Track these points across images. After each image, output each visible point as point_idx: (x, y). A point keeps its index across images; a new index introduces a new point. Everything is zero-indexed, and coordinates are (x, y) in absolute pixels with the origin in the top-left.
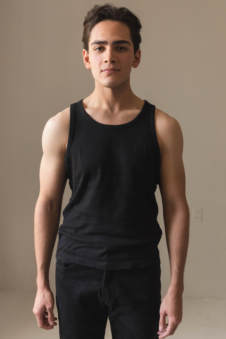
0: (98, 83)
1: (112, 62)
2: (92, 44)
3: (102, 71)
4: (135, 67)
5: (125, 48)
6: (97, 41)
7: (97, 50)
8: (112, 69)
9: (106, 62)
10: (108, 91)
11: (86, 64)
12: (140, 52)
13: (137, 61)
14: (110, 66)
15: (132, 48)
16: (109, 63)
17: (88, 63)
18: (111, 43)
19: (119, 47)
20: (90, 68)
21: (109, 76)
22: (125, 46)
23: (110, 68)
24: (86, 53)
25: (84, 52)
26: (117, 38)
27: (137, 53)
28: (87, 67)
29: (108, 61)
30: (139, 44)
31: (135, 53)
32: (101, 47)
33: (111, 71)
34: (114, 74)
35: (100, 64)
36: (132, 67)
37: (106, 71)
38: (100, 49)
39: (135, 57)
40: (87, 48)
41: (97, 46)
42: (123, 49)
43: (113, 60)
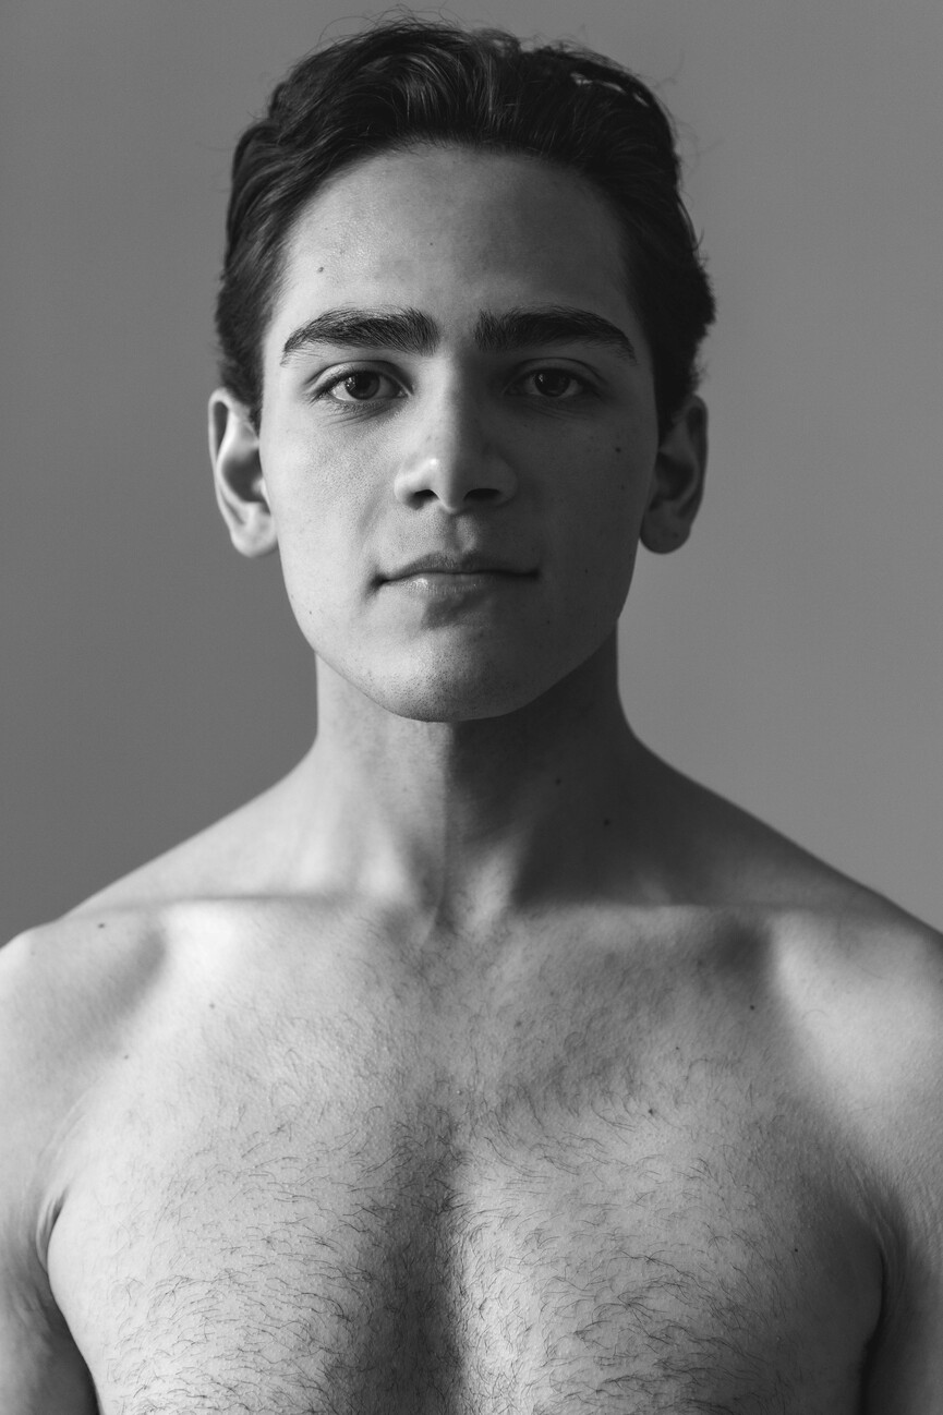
0: (344, 676)
1: (472, 496)
2: (291, 345)
3: (379, 581)
4: (667, 539)
5: (587, 375)
6: (342, 318)
7: (340, 391)
8: (471, 565)
9: (421, 497)
10: (424, 752)
11: (234, 512)
12: (698, 419)
13: (673, 496)
14: (452, 537)
15: (637, 378)
16: (441, 511)
17: (250, 511)
18: (467, 331)
19: (529, 368)
20: (273, 553)
21: (447, 622)
23: (452, 554)
24: (234, 422)
25: (222, 411)
26: (510, 294)
27: (681, 430)
28: (241, 541)
29: (441, 488)
30: (691, 351)
31: (665, 428)
32: (376, 368)
33: (463, 577)
34: (488, 603)
35: (367, 518)
36: (641, 549)
37: (422, 582)
38: (361, 383)
39: (665, 463)
40: (246, 382)
41: (337, 358)
42: (567, 385)
43: (484, 485)
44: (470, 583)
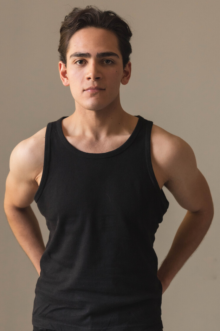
0: (79, 103)
1: (97, 79)
2: (71, 56)
3: (84, 90)
4: (125, 83)
5: (112, 60)
6: (78, 53)
7: (78, 63)
8: (97, 88)
9: (89, 78)
10: (91, 115)
11: (63, 79)
12: (130, 65)
13: (126, 76)
14: (94, 84)
15: (120, 61)
16: (92, 80)
17: (65, 79)
18: (95, 55)
19: (104, 60)
20: (69, 85)
21: (93, 96)
22: (113, 60)
23: (94, 87)
24: (62, 66)
25: (61, 65)
26: (102, 50)
27: (127, 66)
28: (64, 84)
29: (92, 77)
30: (129, 55)
31: (124, 66)
32: (83, 60)
33: (95, 90)
34: (99, 94)
35: (82, 82)
36: (121, 84)
37: (89, 91)
38: (81, 62)
39: (125, 71)
40: (64, 59)
41: (78, 59)
42: (109, 62)
43: (98, 77)
44: (96, 91)
